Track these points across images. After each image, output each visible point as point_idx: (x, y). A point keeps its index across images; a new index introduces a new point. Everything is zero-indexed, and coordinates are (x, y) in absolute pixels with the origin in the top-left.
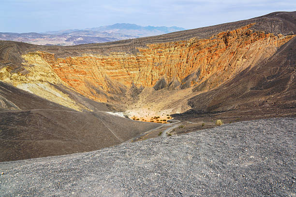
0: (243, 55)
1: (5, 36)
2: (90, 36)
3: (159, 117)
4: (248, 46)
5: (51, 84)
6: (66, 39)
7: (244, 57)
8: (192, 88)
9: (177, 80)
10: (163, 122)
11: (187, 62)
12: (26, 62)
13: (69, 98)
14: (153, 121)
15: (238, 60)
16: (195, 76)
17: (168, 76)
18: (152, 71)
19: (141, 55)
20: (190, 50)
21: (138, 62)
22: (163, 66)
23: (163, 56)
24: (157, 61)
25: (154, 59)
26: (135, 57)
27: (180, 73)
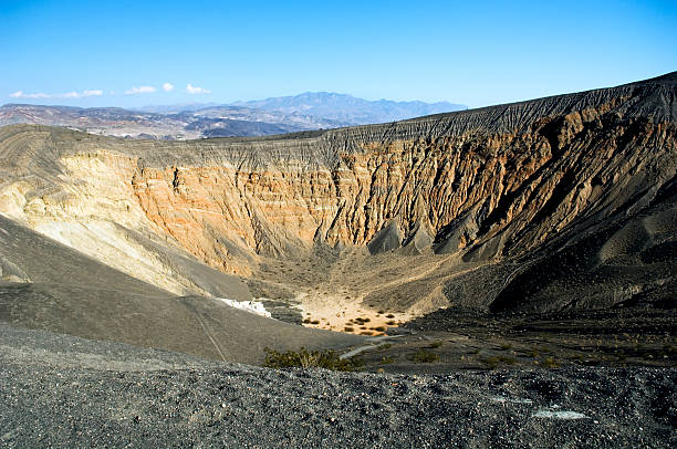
1: (51, 113)
2: (243, 119)
3: (367, 320)
5: (119, 227)
6: (186, 124)
9: (427, 230)
10: (376, 333)
12: (70, 173)
13: (157, 262)
14: (351, 330)
16: (470, 223)
17: (405, 221)
18: (366, 208)
19: (343, 168)
20: (462, 159)
21: (337, 183)
22: (395, 196)
23: (397, 172)
24: (382, 184)
25: (374, 179)
26: (328, 173)
27: (435, 213)
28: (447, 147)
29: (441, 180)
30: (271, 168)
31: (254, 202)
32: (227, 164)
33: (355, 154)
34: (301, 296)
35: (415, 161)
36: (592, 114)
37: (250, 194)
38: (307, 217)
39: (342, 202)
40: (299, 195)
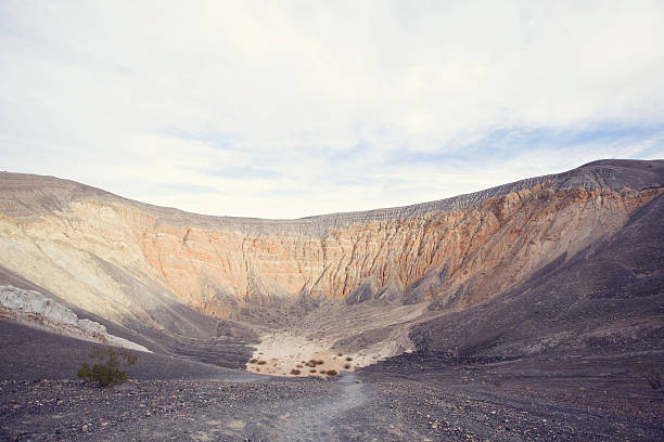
0: (541, 234)
3: (321, 363)
4: (551, 216)
7: (545, 237)
8: (428, 303)
9: (397, 286)
11: (419, 254)
15: (532, 242)
16: (434, 280)
17: (379, 280)
18: (346, 269)
19: (331, 239)
20: (425, 231)
21: (324, 250)
22: (372, 261)
23: (374, 243)
24: (361, 252)
25: (355, 247)
26: (318, 242)
27: (404, 273)
28: (413, 224)
29: (408, 248)
30: (272, 236)
31: (254, 261)
32: (238, 233)
33: (342, 230)
34: (265, 337)
35: (387, 236)
36: (526, 192)
37: (251, 255)
38: (296, 274)
39: (328, 264)
40: (292, 258)
